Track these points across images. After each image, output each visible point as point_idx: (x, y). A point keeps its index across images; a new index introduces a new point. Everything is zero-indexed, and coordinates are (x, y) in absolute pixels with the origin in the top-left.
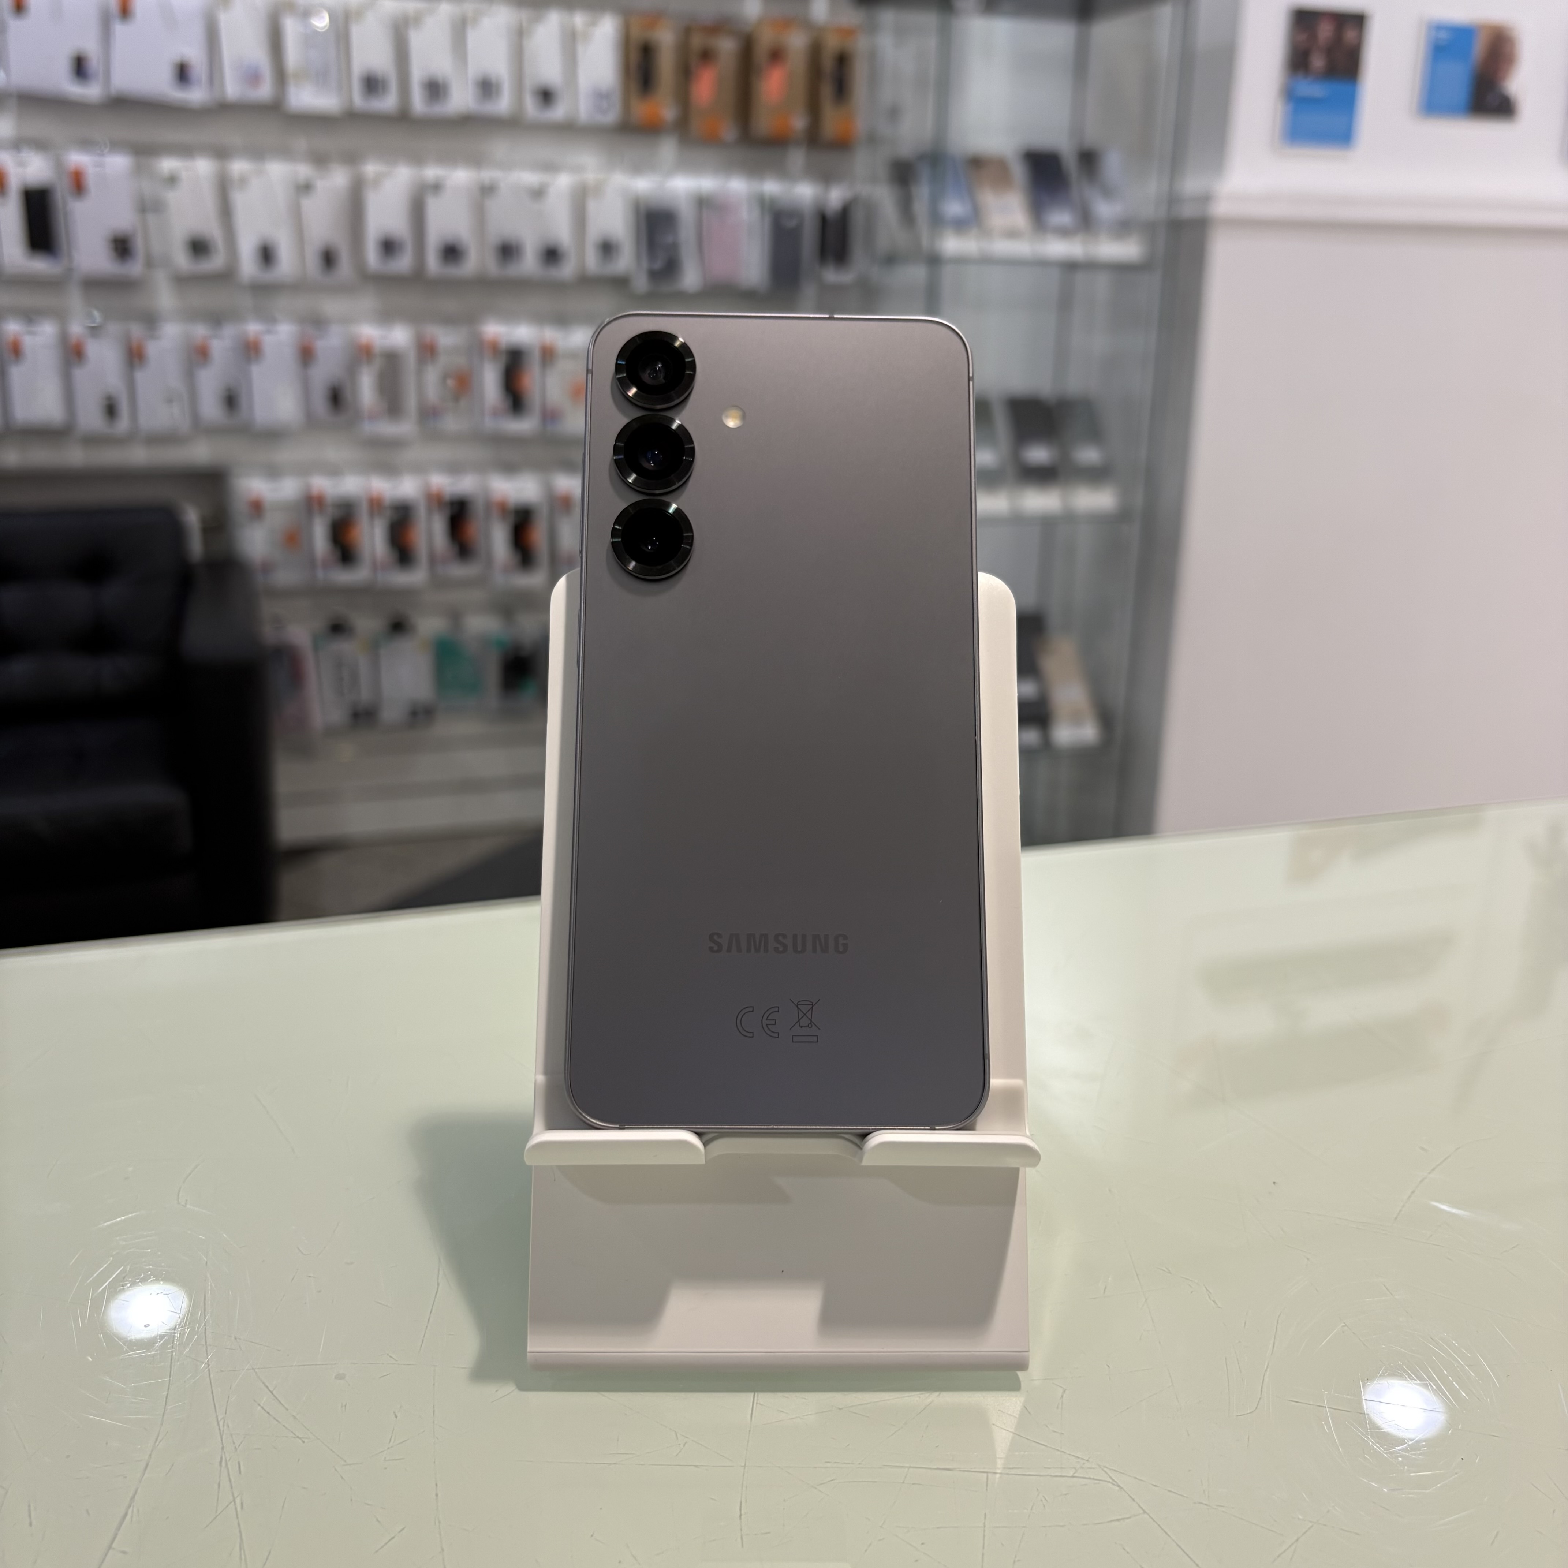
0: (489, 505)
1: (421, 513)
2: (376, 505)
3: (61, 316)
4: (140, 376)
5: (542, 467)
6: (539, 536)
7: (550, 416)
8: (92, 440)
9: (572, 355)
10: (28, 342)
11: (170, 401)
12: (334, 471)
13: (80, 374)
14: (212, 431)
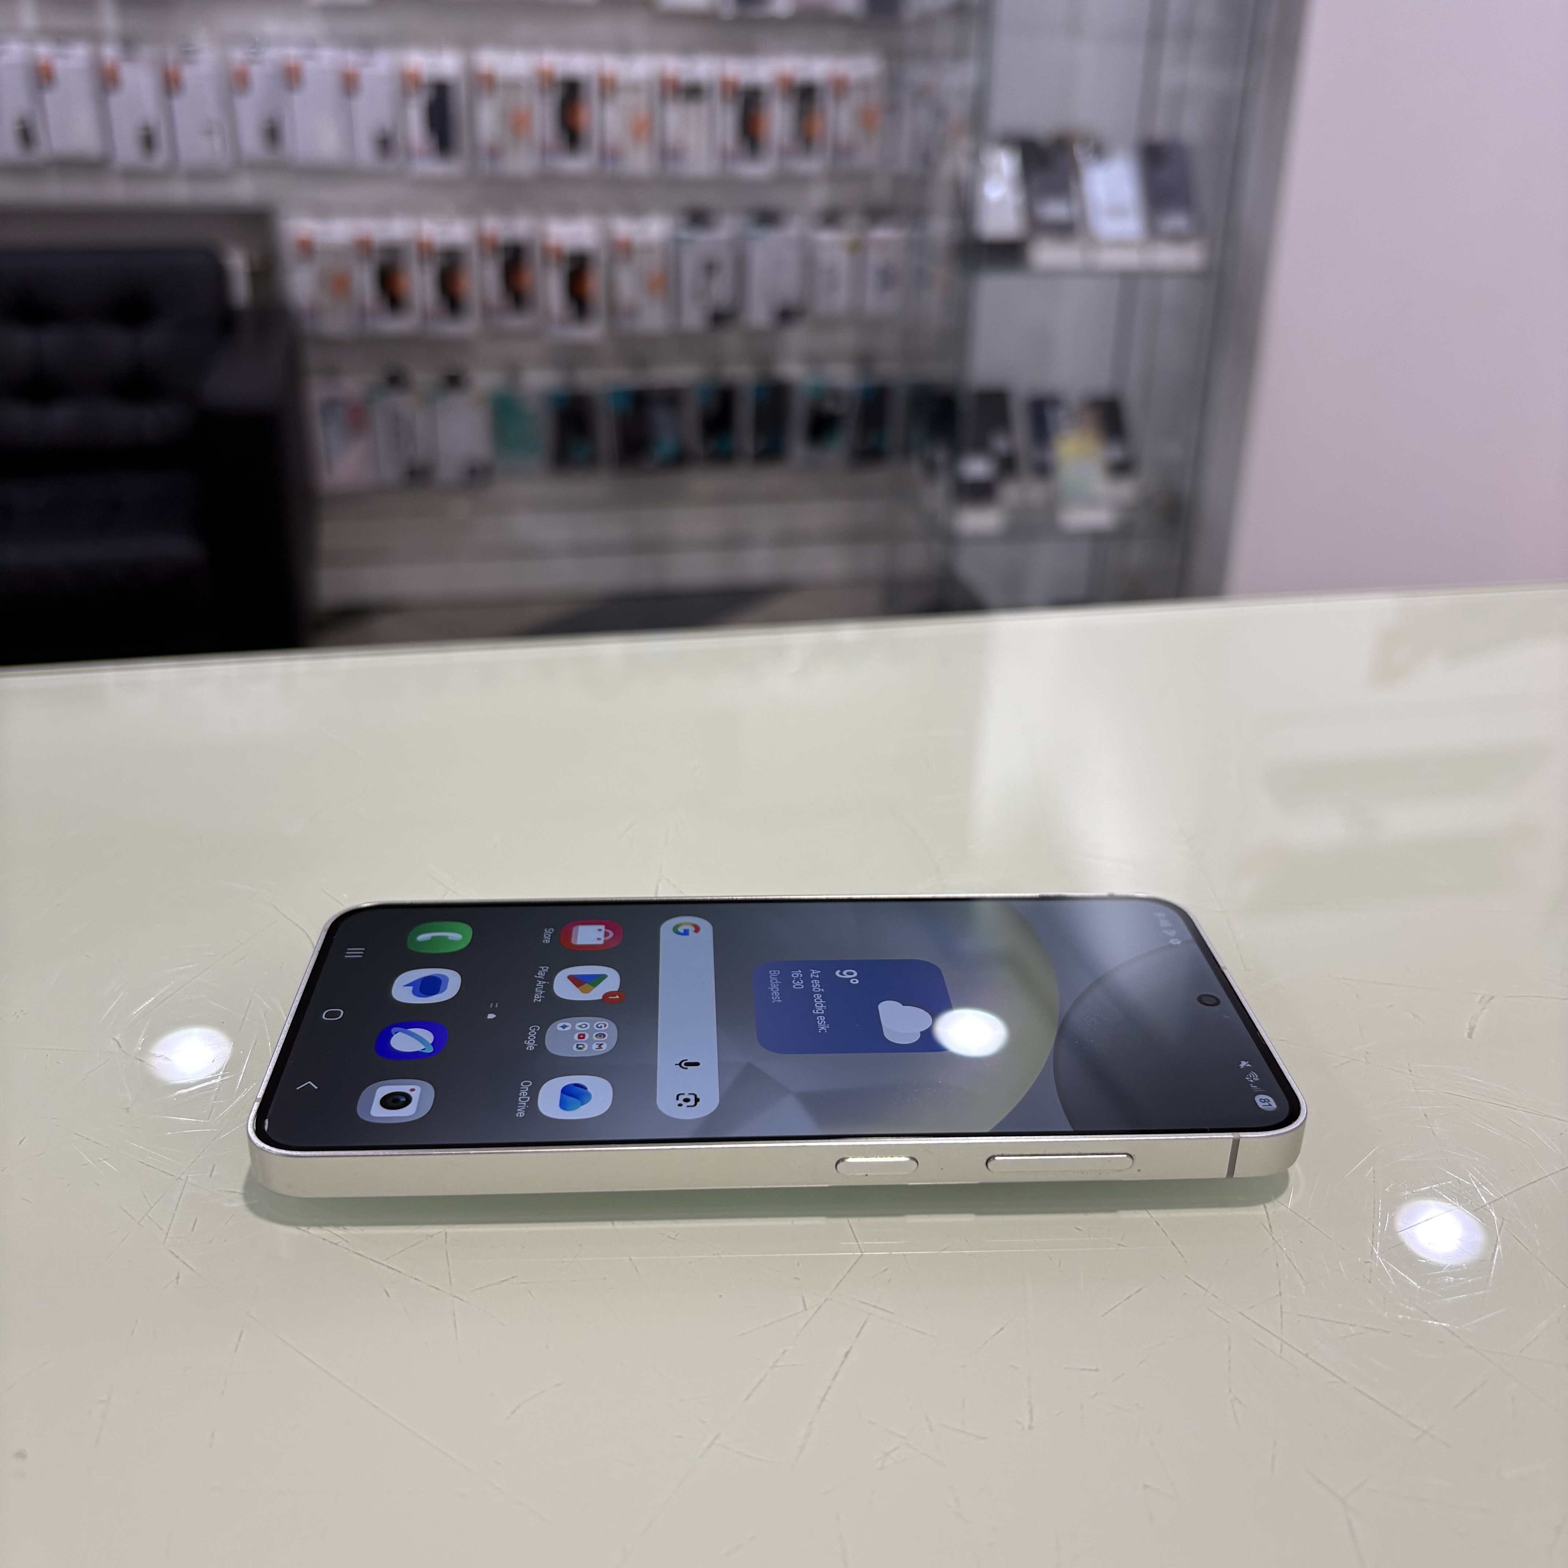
0: (546, 251)
1: (474, 258)
2: (425, 250)
3: (95, 37)
4: (179, 104)
5: (601, 210)
6: (595, 284)
7: (609, 155)
8: (131, 174)
9: (634, 87)
10: (60, 66)
11: (209, 133)
12: (383, 211)
13: (115, 101)
14: (256, 167)
